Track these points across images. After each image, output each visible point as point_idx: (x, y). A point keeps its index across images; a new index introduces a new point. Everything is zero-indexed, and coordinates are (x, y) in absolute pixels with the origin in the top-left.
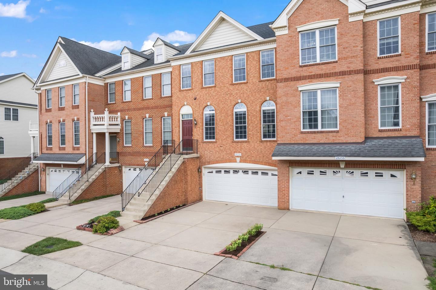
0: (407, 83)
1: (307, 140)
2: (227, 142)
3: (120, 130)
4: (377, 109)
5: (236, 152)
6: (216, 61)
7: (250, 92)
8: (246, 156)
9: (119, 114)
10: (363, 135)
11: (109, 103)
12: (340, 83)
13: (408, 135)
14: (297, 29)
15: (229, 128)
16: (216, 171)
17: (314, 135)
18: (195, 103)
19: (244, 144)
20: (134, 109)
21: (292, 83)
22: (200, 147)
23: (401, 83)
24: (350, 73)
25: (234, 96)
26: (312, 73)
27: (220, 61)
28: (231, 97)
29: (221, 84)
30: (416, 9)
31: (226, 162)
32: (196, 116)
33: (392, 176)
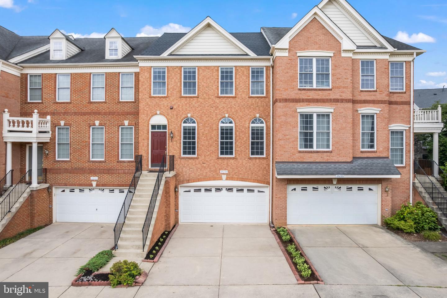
0: (381, 114)
1: (304, 159)
2: (211, 158)
3: (49, 138)
4: (360, 134)
5: (221, 169)
6: (200, 70)
7: (239, 108)
8: (233, 173)
9: (49, 117)
10: (351, 156)
11: (29, 101)
12: (334, 109)
13: (381, 156)
14: (296, 53)
15: (214, 144)
16: (194, 190)
17: (310, 154)
18: (171, 113)
19: (231, 161)
20: (75, 114)
21: (291, 104)
22: (177, 163)
23: (376, 113)
24: (342, 101)
25: (220, 109)
26: (310, 97)
27: (204, 71)
28: (216, 110)
29: (205, 95)
30: (387, 57)
31: (210, 180)
32: (172, 128)
33: (370, 189)
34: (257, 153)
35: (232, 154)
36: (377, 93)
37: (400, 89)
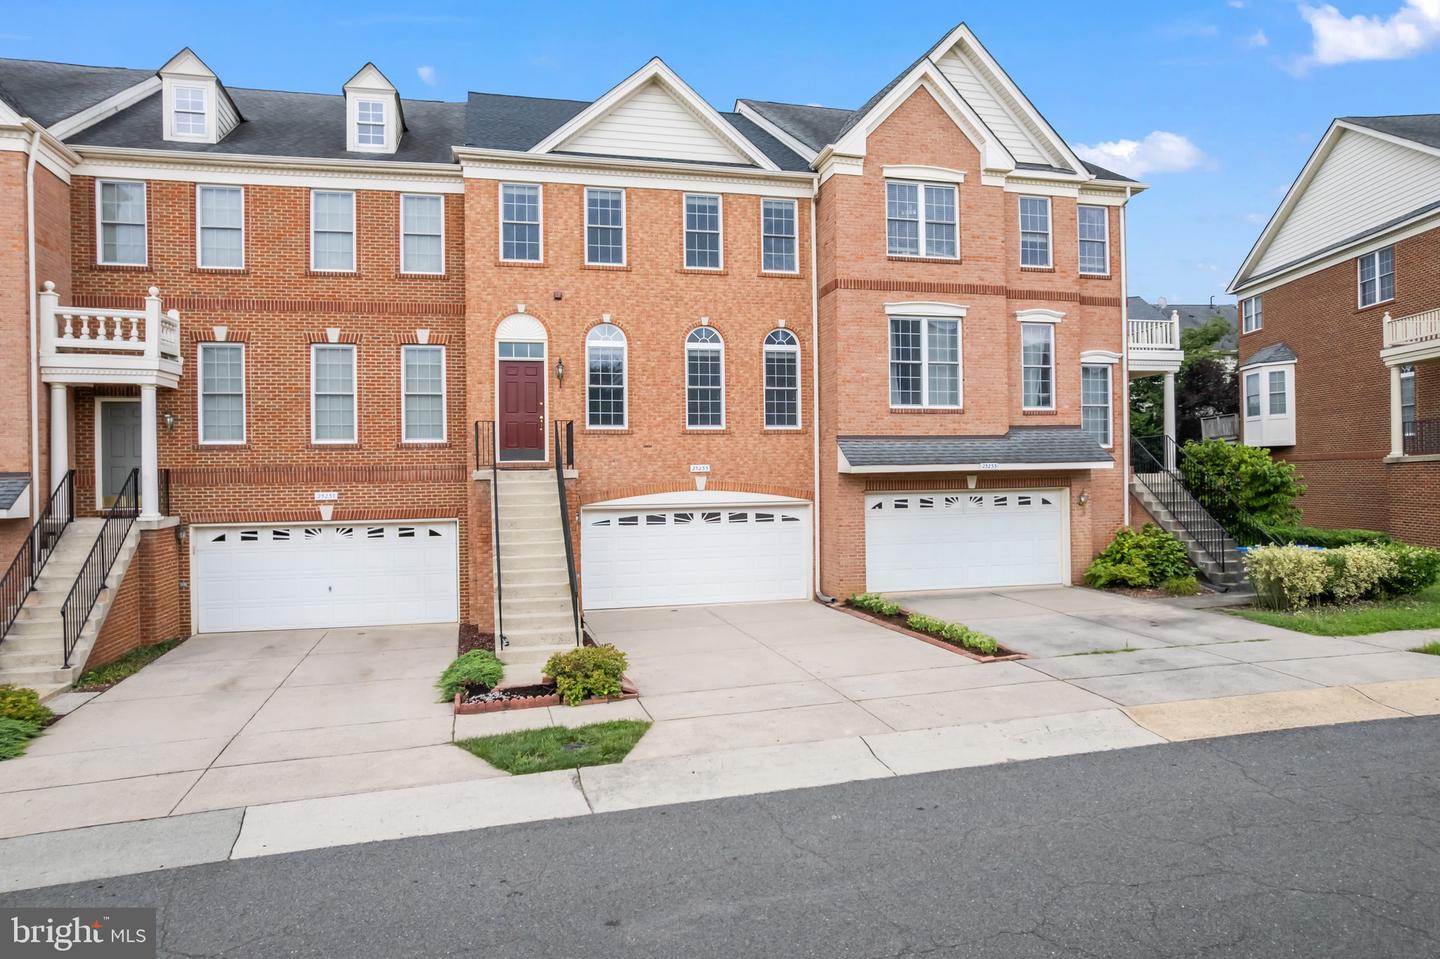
0: (1063, 325)
1: (904, 429)
2: (665, 432)
3: (178, 378)
4: (1020, 370)
5: (694, 460)
6: (632, 197)
7: (735, 302)
8: (724, 471)
9: (176, 314)
10: (1006, 422)
11: (100, 261)
12: (968, 309)
13: (1067, 423)
14: (882, 169)
15: (674, 395)
16: (621, 520)
17: (916, 418)
18: (557, 311)
19: (716, 439)
21: (872, 294)
22: (580, 445)
23: (1054, 323)
24: (984, 290)
25: (687, 304)
27: (643, 200)
28: (677, 307)
29: (647, 267)
30: (1072, 192)
31: (664, 491)
32: (560, 351)
33: (1045, 502)
34: (781, 421)
35: (719, 423)
36: (1055, 276)
37: (1099, 270)
